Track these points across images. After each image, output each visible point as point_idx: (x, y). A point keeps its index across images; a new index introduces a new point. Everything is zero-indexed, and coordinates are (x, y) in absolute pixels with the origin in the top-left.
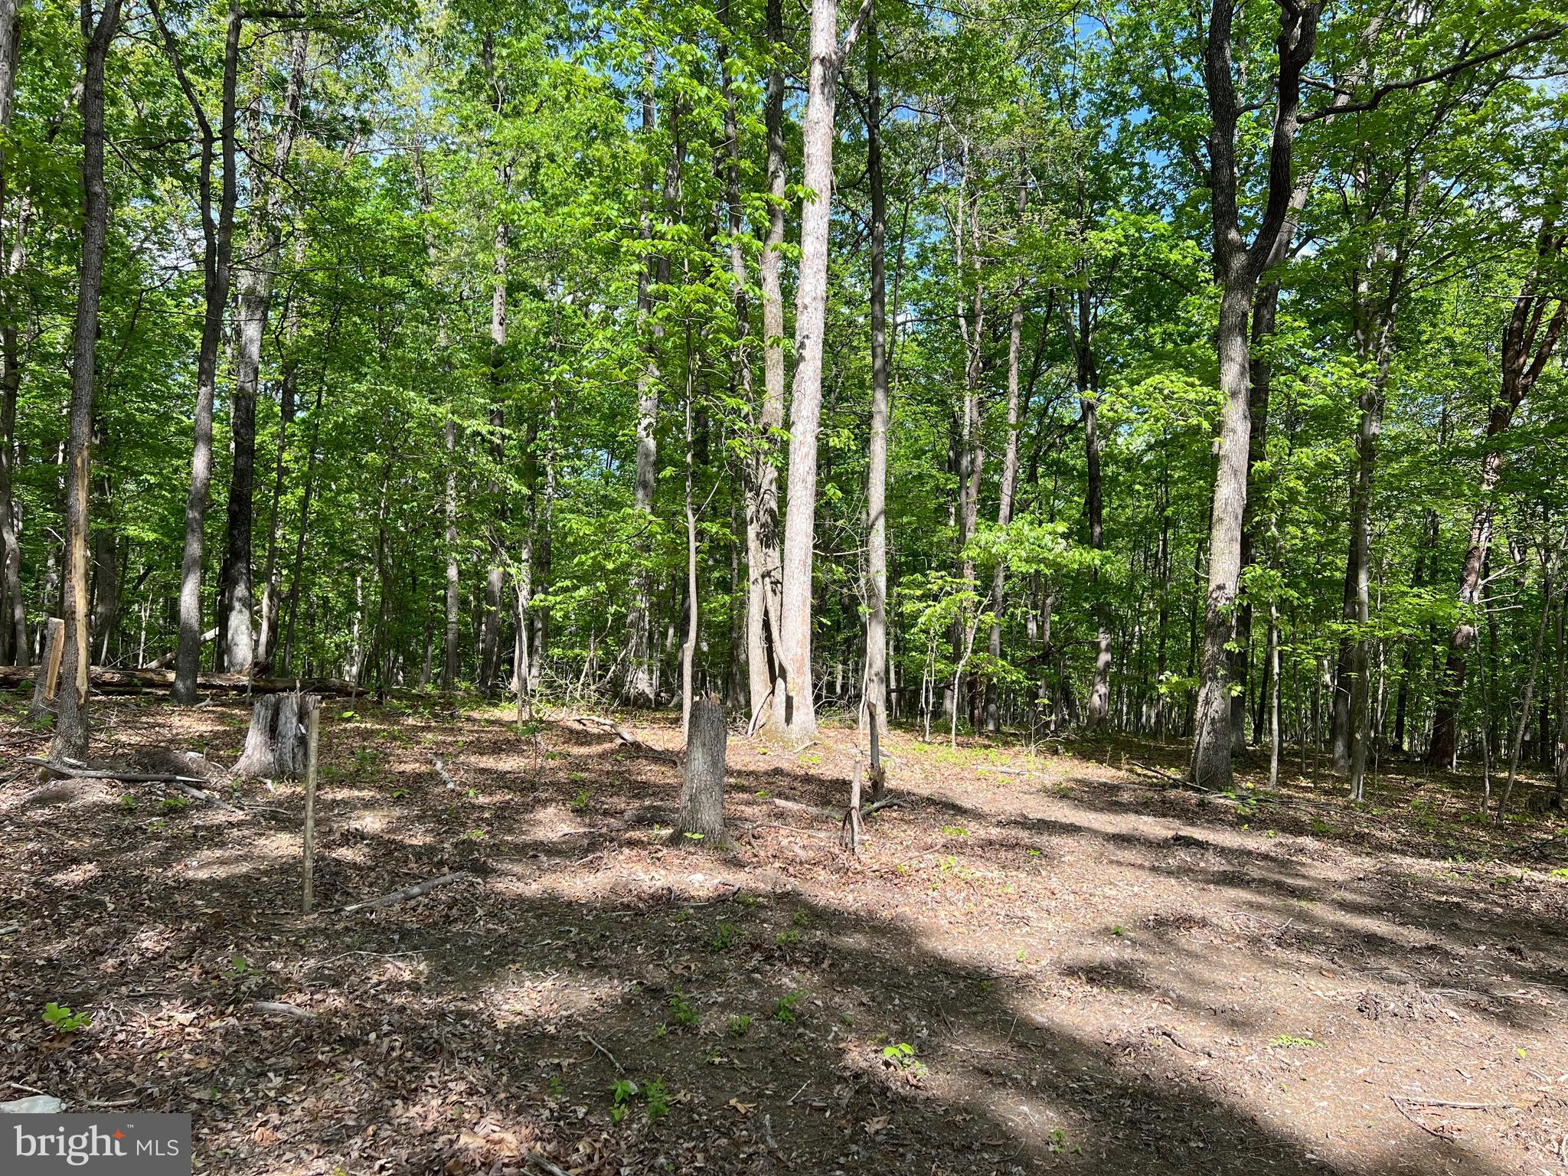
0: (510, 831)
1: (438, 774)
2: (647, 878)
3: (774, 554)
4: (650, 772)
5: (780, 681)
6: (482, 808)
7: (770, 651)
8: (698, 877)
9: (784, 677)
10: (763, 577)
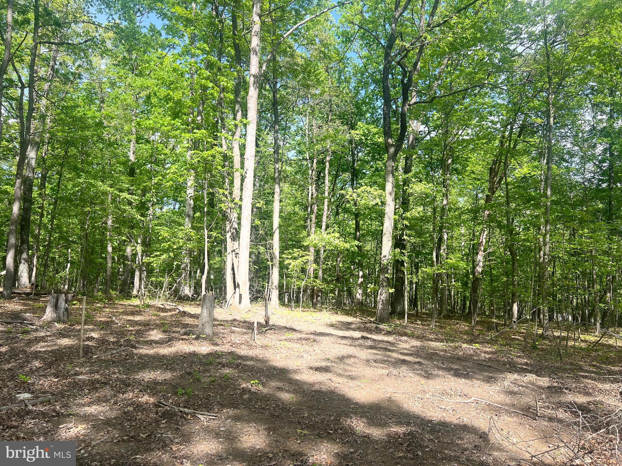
0: (142, 337)
1: (114, 321)
2: (188, 349)
3: (236, 243)
4: (188, 321)
5: (237, 289)
6: (131, 331)
7: (234, 278)
8: (204, 348)
9: (239, 288)
10: (232, 252)
